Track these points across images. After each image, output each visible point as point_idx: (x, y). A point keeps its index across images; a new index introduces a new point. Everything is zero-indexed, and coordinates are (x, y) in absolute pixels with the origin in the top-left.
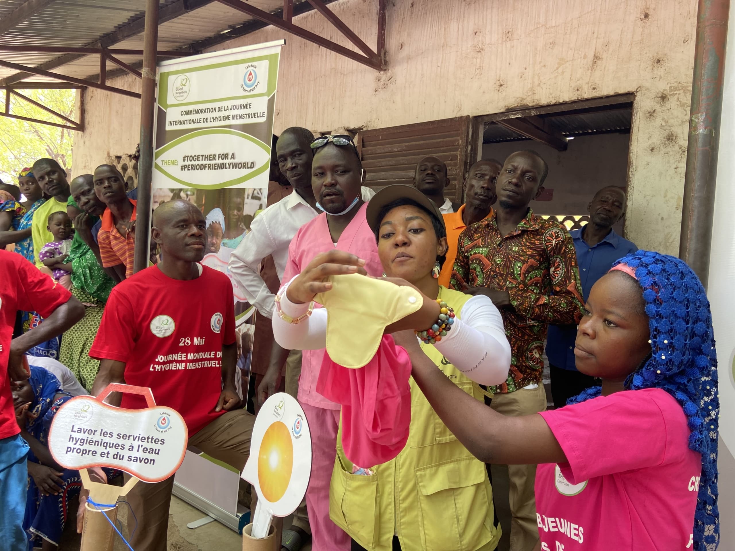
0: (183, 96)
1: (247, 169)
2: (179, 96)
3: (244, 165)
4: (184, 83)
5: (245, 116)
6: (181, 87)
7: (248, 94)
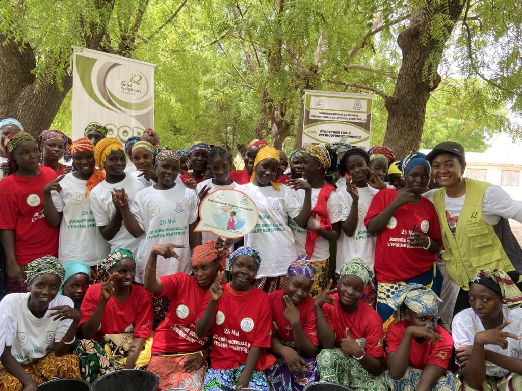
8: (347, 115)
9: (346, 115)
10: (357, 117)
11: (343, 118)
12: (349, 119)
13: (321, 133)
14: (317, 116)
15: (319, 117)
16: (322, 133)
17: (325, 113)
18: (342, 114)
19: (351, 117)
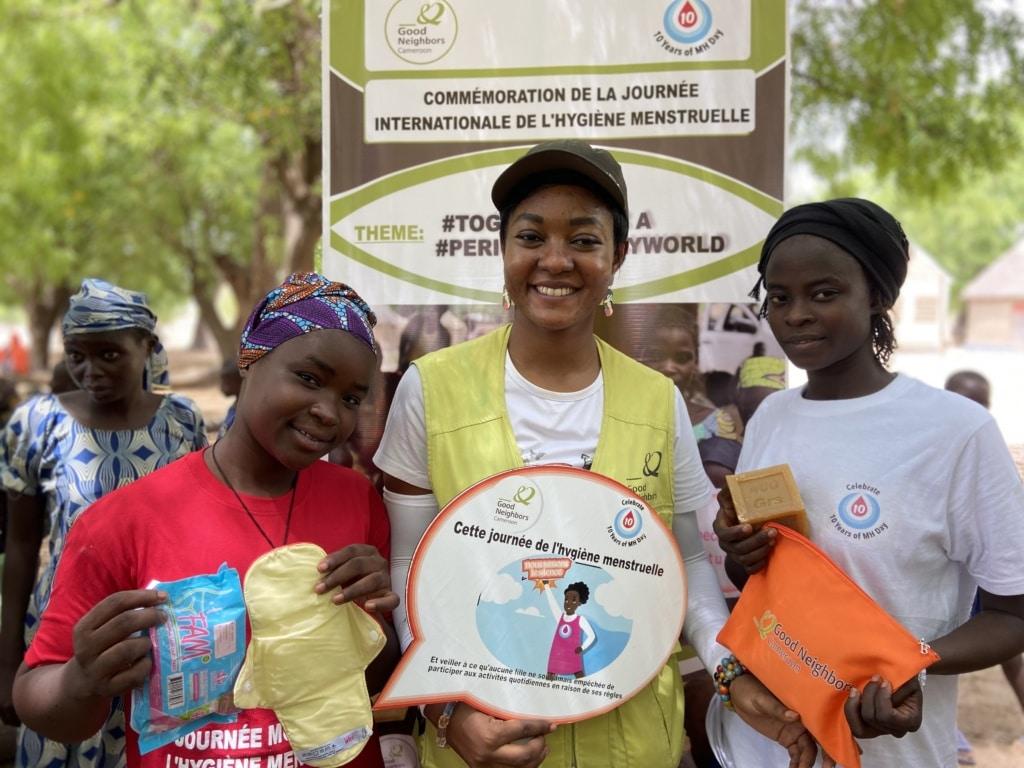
0: (429, 50)
1: (697, 255)
2: (414, 51)
3: (689, 243)
4: (429, 16)
5: (678, 116)
6: (420, 27)
7: (683, 58)
8: (620, 92)
9: (611, 95)
10: (688, 103)
11: (595, 120)
12: (637, 118)
13: (449, 236)
14: (417, 123)
15: (428, 123)
16: (456, 234)
17: (465, 97)
18: (582, 94)
19: (642, 105)
